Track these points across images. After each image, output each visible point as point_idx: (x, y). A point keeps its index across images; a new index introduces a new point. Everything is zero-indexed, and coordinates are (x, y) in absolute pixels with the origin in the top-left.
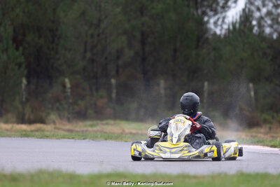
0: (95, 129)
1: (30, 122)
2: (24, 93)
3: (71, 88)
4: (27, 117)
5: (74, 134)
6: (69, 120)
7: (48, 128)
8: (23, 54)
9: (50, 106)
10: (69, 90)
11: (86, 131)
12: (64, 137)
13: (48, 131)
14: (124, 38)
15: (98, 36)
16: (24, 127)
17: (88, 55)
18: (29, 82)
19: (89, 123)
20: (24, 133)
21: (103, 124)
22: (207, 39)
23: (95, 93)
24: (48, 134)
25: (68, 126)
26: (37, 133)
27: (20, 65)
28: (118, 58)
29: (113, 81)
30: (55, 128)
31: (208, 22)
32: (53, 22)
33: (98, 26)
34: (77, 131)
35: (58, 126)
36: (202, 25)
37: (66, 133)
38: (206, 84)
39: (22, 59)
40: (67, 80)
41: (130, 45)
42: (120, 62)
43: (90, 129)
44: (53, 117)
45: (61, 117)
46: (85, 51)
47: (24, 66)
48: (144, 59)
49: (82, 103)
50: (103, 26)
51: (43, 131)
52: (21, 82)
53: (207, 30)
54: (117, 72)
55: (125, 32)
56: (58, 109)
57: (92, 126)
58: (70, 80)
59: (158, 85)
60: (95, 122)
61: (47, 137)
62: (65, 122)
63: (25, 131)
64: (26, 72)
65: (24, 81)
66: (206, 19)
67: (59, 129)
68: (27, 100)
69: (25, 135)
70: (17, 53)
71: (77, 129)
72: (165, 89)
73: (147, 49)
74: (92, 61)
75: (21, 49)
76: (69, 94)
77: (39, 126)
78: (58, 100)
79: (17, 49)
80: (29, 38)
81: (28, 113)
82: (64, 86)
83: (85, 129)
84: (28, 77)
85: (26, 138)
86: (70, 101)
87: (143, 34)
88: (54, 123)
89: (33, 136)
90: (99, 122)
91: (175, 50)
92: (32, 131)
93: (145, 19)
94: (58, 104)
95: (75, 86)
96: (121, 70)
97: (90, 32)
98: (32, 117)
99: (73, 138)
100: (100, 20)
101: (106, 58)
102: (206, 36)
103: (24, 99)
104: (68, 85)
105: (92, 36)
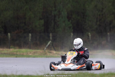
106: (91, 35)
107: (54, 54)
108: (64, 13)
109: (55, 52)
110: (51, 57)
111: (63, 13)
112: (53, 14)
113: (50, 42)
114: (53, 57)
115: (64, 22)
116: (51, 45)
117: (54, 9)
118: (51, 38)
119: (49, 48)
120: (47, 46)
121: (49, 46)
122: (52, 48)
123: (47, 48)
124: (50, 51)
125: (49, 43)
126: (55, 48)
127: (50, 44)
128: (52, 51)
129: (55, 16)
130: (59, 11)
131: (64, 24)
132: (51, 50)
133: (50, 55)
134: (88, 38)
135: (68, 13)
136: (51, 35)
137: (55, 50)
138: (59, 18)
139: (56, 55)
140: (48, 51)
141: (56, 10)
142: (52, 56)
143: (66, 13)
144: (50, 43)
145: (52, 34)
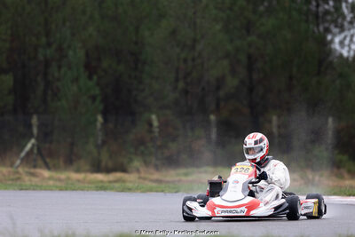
0: (190, 178)
1: (108, 171)
2: (100, 133)
3: (159, 127)
4: (103, 164)
5: (163, 186)
6: (157, 168)
7: (131, 178)
8: (98, 84)
9: (132, 150)
10: (157, 130)
11: (180, 181)
12: (151, 190)
13: (130, 182)
14: (225, 63)
15: (193, 60)
16: (100, 177)
17: (181, 85)
18: (106, 120)
19: (182, 171)
20: (100, 185)
21: (200, 173)
22: (331, 63)
23: (190, 134)
24: (130, 185)
25: (156, 176)
26: (117, 185)
27: (94, 98)
28: (218, 88)
29: (212, 117)
30: (140, 178)
31: (332, 41)
32: (136, 43)
33: (193, 48)
34: (168, 182)
35: (143, 175)
36: (324, 45)
37: (154, 185)
38: (330, 120)
39: (97, 91)
40: (154, 117)
41: (233, 72)
42: (222, 93)
43: (183, 178)
44: (137, 163)
45: (146, 164)
46: (177, 80)
47: (99, 99)
48: (251, 90)
49: (173, 146)
50: (199, 47)
51: (124, 181)
52: (96, 120)
53: (331, 51)
54: (218, 105)
55: (227, 55)
56: (143, 154)
57: (186, 175)
58: (158, 117)
59: (270, 122)
60: (190, 170)
61: (130, 190)
62: (152, 170)
63: (102, 182)
64: (101, 107)
65: (100, 119)
66: (329, 37)
67: (145, 179)
68: (104, 143)
69: (102, 187)
70: (91, 84)
71: (168, 179)
72: (279, 127)
73: (255, 76)
74: (186, 92)
75: (95, 78)
76: (157, 134)
77: (119, 175)
78: (142, 142)
79: (90, 78)
80: (105, 64)
81: (105, 159)
82: (150, 125)
83: (177, 178)
84: (105, 113)
85: (102, 192)
86: (159, 143)
87: (249, 57)
88: (138, 171)
89: (112, 189)
90: (195, 170)
91: (291, 78)
92: (110, 182)
93: (252, 38)
94: (142, 148)
95: (164, 125)
96: (222, 104)
97: (183, 56)
98: (110, 164)
99: (162, 191)
100: (195, 41)
101: (203, 89)
102: (330, 58)
103: (100, 142)
104: (156, 123)
105: (185, 61)
106: (159, 121)
107: (44, 179)
108: (77, 55)
109: (46, 173)
110: (34, 189)
111: (71, 53)
112: (41, 57)
113: (33, 141)
114: (41, 189)
115: (76, 80)
116: (35, 151)
117: (44, 40)
118: (35, 131)
119: (30, 160)
120: (23, 154)
121: (28, 154)
122: (40, 162)
123: (22, 160)
124: (32, 170)
125: (29, 146)
126: (48, 160)
127: (32, 149)
128: (38, 171)
129: (47, 63)
130: (60, 49)
131: (75, 88)
132: (35, 167)
133: (30, 181)
134: (150, 131)
135: (87, 55)
136: (35, 120)
137: (48, 167)
138: (59, 67)
139: (51, 183)
140: (27, 169)
141: (49, 45)
142: (37, 186)
143: (81, 54)
144: (33, 145)
145: (39, 119)
